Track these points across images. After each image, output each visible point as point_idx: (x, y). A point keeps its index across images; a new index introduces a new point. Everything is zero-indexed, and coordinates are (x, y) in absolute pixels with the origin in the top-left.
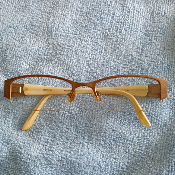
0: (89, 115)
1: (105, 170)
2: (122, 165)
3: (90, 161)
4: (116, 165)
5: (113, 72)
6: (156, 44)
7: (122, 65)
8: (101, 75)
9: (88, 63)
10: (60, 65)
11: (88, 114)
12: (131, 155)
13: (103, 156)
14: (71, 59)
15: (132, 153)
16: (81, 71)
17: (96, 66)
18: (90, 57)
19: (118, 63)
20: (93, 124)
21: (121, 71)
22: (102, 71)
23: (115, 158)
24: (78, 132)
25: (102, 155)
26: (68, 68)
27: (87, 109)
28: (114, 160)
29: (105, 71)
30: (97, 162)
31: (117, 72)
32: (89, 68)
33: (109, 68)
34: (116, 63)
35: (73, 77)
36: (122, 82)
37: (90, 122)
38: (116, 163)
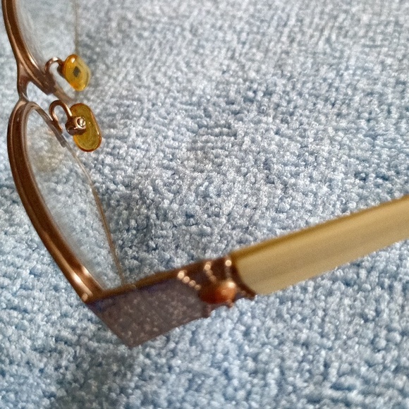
1: (249, 393)
2: (340, 375)
3: (180, 346)
4: (309, 371)
9: (233, 54)
10: (130, 64)
12: (390, 330)
13: (246, 334)
15: (395, 325)
18: (243, 40)
23: (306, 345)
24: (148, 246)
25: (243, 328)
28: (301, 352)
30: (214, 355)
38: (311, 362)
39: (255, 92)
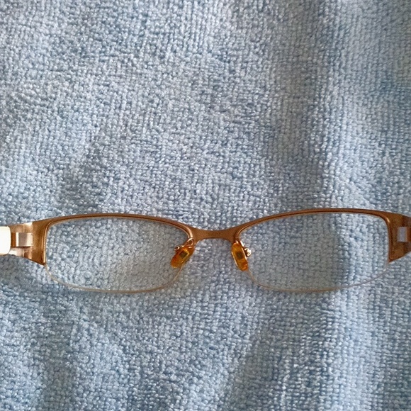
0: (93, 260)
1: (129, 380)
2: (167, 366)
3: (96, 362)
4: (153, 366)
5: (147, 152)
6: (244, 81)
7: (166, 135)
8: (118, 162)
9: (91, 137)
10: (24, 145)
11: (92, 257)
12: (187, 342)
13: (124, 350)
14: (50, 129)
15: (189, 339)
16: (75, 155)
17: (107, 143)
18: (95, 122)
19: (157, 131)
20: (102, 279)
21: (164, 149)
22: (121, 152)
23: (151, 352)
24: (68, 298)
25: (122, 347)
26: (45, 152)
27: (88, 246)
28: (148, 357)
29: (129, 151)
30: (112, 364)
31: (157, 152)
32: (91, 148)
33: (136, 144)
34: (154, 132)
35: (55, 172)
36: (166, 176)
37: (96, 275)
38: (154, 362)
39: (108, 177)
